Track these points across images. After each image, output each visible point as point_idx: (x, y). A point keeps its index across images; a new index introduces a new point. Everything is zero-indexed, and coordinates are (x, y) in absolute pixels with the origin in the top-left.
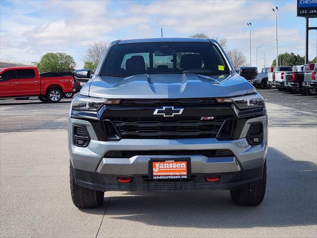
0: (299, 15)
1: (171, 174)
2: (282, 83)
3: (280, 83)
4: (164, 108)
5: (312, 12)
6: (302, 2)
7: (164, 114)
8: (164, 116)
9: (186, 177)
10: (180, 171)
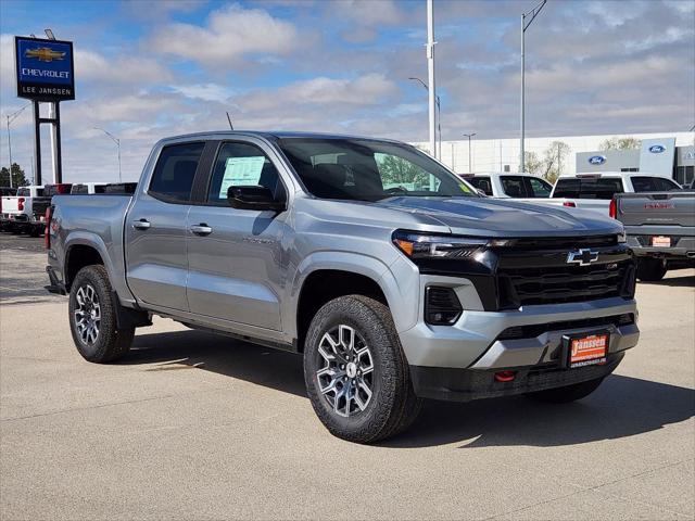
0: (21, 94)
1: (589, 357)
2: (23, 217)
3: (17, 217)
4: (581, 251)
5: (45, 91)
6: (26, 72)
7: (581, 262)
8: (582, 264)
9: (604, 360)
10: (598, 352)
